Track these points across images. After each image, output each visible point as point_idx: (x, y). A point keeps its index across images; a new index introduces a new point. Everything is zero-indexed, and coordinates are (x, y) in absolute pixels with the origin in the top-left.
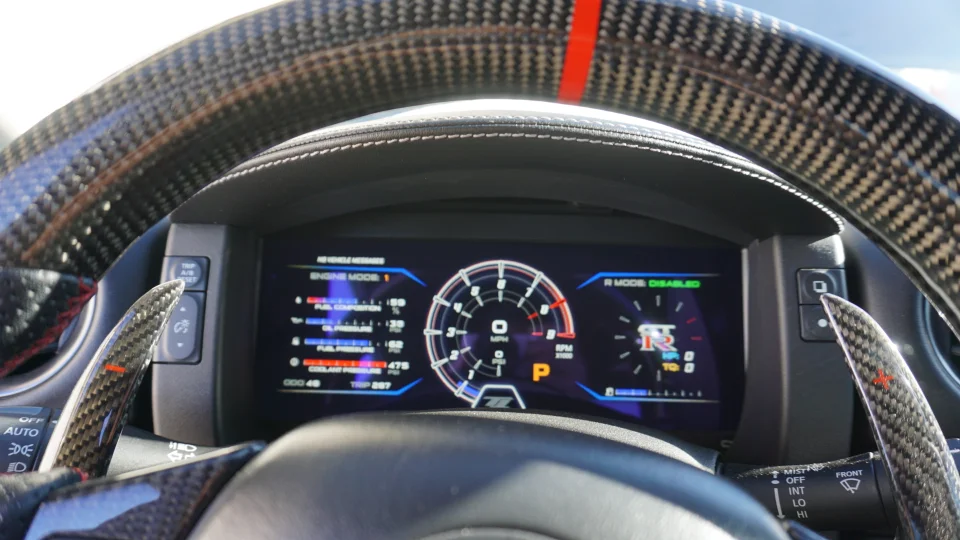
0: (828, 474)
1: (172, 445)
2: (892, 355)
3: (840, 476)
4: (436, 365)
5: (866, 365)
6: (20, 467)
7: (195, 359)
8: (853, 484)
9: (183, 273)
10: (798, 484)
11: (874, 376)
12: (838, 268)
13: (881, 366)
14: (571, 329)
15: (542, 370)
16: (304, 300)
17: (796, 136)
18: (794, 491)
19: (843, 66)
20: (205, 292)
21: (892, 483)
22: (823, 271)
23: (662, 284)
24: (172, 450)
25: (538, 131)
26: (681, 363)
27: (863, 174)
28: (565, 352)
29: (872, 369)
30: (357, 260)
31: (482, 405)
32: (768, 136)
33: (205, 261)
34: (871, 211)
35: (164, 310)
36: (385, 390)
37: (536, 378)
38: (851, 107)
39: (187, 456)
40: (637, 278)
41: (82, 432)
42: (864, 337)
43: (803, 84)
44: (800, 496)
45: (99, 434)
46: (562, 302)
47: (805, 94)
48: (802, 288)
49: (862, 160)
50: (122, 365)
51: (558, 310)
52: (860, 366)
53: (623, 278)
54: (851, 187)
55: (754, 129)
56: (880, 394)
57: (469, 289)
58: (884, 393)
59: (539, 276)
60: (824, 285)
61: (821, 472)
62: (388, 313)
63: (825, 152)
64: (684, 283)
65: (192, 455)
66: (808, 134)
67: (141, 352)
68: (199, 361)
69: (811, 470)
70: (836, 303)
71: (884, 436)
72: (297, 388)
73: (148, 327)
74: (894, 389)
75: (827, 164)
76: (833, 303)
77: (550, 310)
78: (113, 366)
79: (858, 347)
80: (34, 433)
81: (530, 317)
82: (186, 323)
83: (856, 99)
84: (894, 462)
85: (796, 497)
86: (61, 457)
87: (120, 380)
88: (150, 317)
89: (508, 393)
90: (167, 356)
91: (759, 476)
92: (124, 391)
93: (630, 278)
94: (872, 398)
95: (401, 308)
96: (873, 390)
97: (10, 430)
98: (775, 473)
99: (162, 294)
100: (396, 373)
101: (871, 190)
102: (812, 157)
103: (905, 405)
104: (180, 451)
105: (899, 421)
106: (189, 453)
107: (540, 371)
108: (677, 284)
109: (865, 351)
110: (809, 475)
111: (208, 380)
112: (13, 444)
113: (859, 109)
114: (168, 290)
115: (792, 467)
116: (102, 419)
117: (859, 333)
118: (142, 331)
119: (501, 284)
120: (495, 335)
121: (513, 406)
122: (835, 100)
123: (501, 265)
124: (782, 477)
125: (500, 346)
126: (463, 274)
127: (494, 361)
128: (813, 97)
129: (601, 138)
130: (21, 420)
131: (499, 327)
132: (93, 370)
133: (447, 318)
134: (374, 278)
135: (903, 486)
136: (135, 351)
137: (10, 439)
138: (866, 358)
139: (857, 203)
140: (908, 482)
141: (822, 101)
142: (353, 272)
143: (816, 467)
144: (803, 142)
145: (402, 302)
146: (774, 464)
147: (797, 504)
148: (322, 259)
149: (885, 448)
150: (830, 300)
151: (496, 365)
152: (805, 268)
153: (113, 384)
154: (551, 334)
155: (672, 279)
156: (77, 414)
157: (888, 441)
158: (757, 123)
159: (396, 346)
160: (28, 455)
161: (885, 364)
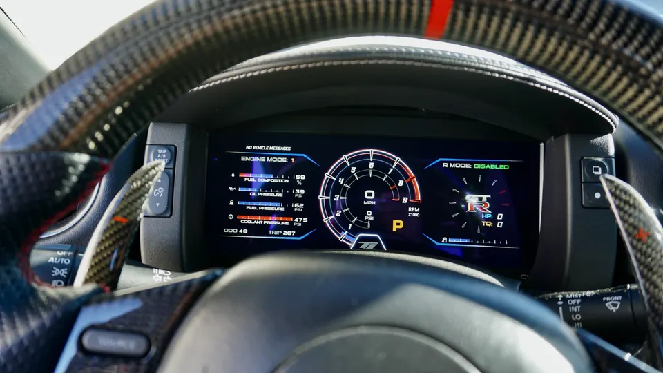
0: (597, 299)
1: (155, 271)
2: (649, 218)
3: (606, 300)
4: (327, 220)
5: (630, 225)
6: (60, 284)
7: (168, 215)
8: (615, 305)
9: (159, 156)
10: (576, 304)
11: (636, 232)
12: (611, 157)
13: (641, 226)
14: (419, 197)
15: (398, 224)
16: (237, 175)
17: (593, 64)
18: (574, 309)
19: (631, 14)
20: (174, 169)
21: (644, 305)
22: (600, 160)
23: (483, 166)
24: (155, 274)
25: (405, 59)
26: (495, 221)
27: (640, 91)
28: (414, 212)
29: (635, 227)
30: (272, 148)
31: (357, 247)
32: (574, 63)
33: (173, 147)
34: (645, 118)
35: (151, 180)
36: (291, 236)
37: (394, 230)
38: (636, 43)
39: (165, 278)
40: (466, 162)
41: (100, 261)
42: (630, 206)
43: (601, 26)
44: (577, 312)
45: (110, 262)
46: (414, 177)
47: (603, 34)
48: (584, 171)
49: (641, 81)
50: (125, 217)
51: (410, 183)
52: (626, 225)
53: (456, 162)
54: (631, 100)
55: (564, 58)
56: (639, 245)
57: (350, 168)
58: (642, 245)
59: (398, 160)
60: (600, 169)
61: (592, 297)
62: (293, 185)
63: (614, 76)
64: (498, 166)
65: (169, 278)
66: (602, 63)
67: (137, 209)
68: (171, 215)
69: (585, 296)
70: (611, 182)
71: (641, 273)
72: (233, 234)
73: (141, 192)
74: (650, 241)
75: (615, 84)
76: (608, 180)
77: (404, 183)
78: (119, 218)
79: (625, 212)
80: (67, 261)
81: (391, 188)
82: (161, 190)
83: (640, 37)
84: (647, 291)
85: (575, 313)
86: (88, 277)
87: (124, 228)
88: (143, 186)
89: (374, 240)
90: (150, 212)
91: (549, 298)
92: (126, 235)
93: (460, 162)
94: (634, 247)
95: (302, 181)
96: (635, 242)
97: (52, 260)
98: (560, 297)
99: (150, 170)
100: (299, 225)
101: (646, 103)
102: (604, 79)
103: (657, 253)
104: (160, 275)
105: (653, 263)
106: (166, 276)
107: (397, 225)
108: (494, 167)
109: (630, 215)
110: (584, 299)
111: (177, 229)
112: (55, 268)
113: (642, 45)
114: (153, 168)
115: (572, 293)
116: (113, 252)
117: (626, 202)
118: (137, 195)
119: (371, 165)
120: (367, 200)
121: (379, 248)
122: (624, 38)
123: (371, 152)
124: (564, 299)
125: (370, 207)
126: (345, 158)
127: (366, 218)
128: (609, 36)
129: (450, 64)
130: (58, 253)
131: (370, 196)
132: (106, 221)
133: (335, 188)
134: (284, 160)
135: (652, 307)
136: (133, 208)
137: (52, 265)
138: (631, 220)
139: (634, 112)
140: (656, 305)
141: (615, 39)
142: (270, 156)
143: (589, 293)
144: (598, 68)
145: (303, 177)
146: (559, 290)
147: (575, 317)
148: (249, 147)
149: (641, 282)
150: (607, 180)
151: (367, 220)
152: (586, 157)
153: (120, 230)
154: (405, 200)
155: (490, 163)
156: (97, 249)
157: (643, 276)
158: (566, 54)
159: (299, 206)
160: (65, 276)
161: (644, 224)
